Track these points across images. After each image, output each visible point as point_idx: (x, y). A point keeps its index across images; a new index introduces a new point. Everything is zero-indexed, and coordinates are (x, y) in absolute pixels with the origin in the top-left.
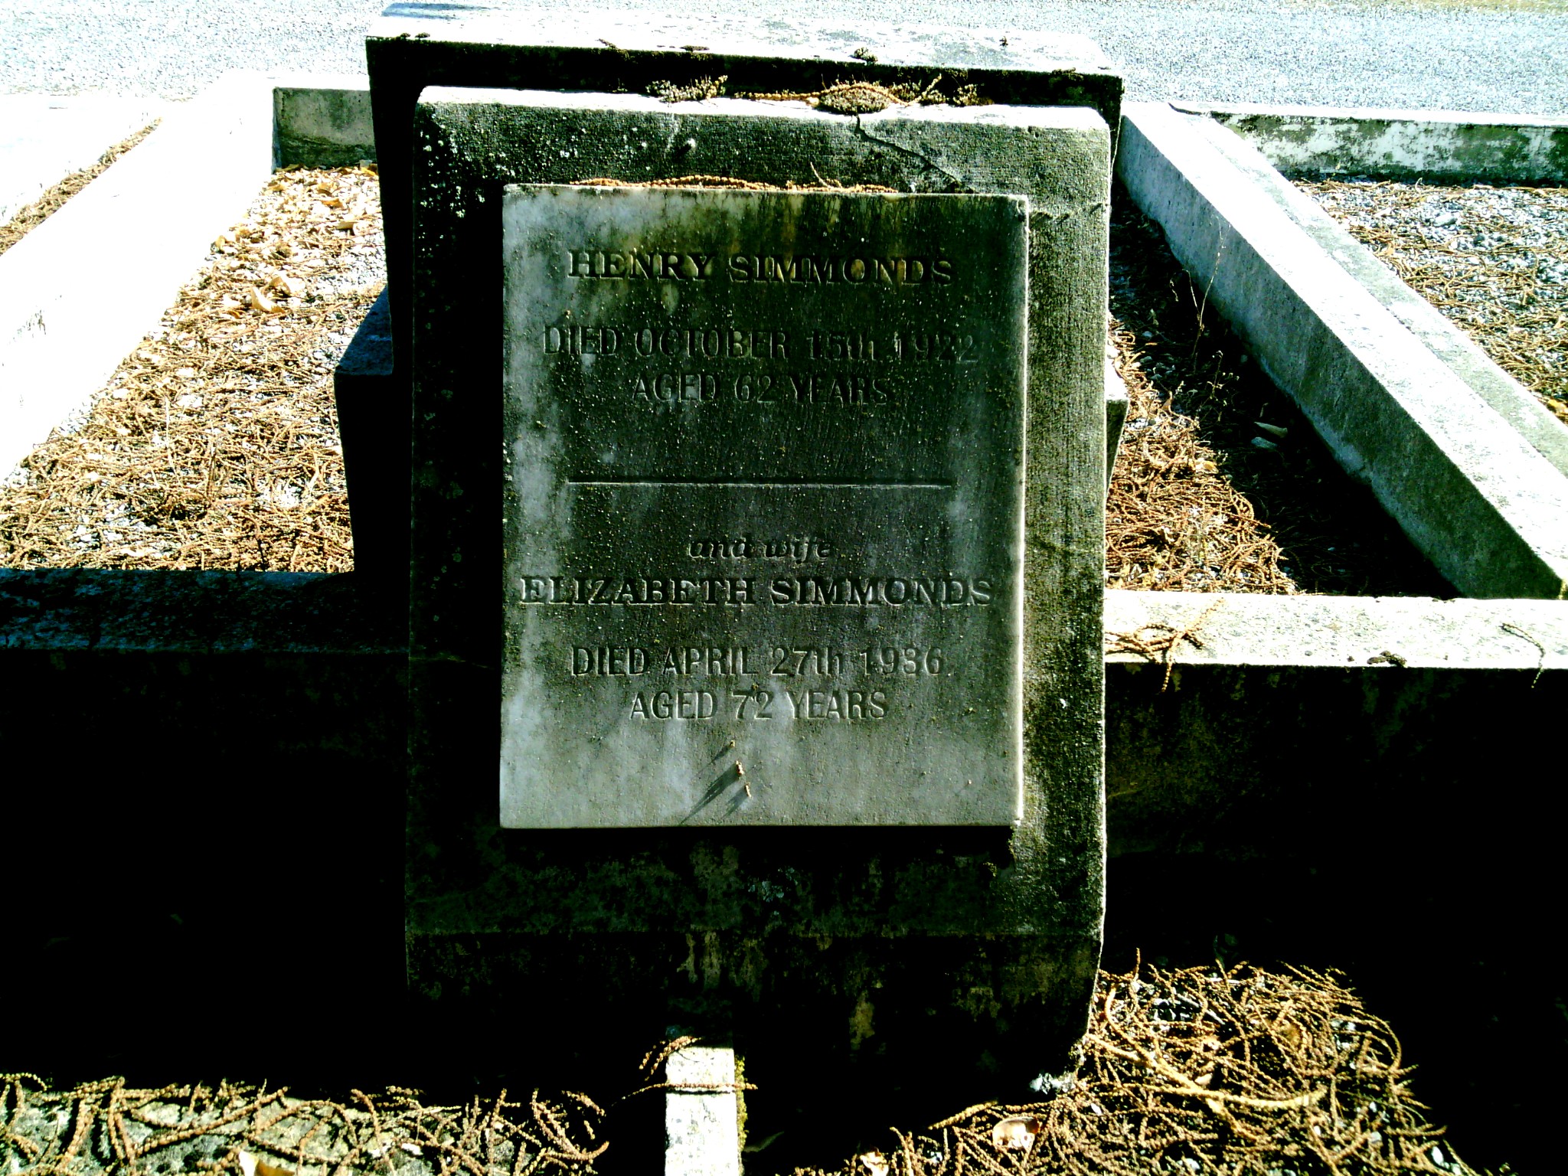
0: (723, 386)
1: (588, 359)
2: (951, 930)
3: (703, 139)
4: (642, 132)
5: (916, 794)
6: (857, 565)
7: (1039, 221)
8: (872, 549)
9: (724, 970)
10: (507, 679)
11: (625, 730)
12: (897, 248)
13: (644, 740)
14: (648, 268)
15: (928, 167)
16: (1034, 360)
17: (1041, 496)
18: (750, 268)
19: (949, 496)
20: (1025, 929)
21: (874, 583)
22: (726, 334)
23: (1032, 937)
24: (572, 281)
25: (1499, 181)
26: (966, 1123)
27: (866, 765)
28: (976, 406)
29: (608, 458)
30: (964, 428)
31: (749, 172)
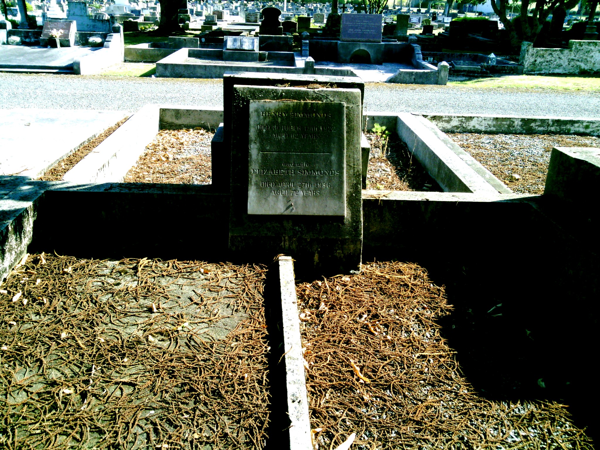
0: (289, 136)
1: (264, 130)
2: (333, 237)
3: (285, 93)
4: (275, 92)
5: (326, 209)
6: (314, 168)
7: (347, 108)
8: (317, 165)
9: (289, 245)
10: (249, 187)
11: (271, 197)
12: (321, 112)
13: (275, 199)
14: (276, 115)
15: (327, 98)
16: (347, 132)
17: (349, 157)
18: (294, 115)
19: (331, 156)
20: (347, 237)
21: (317, 171)
22: (289, 126)
23: (348, 239)
24: (262, 117)
25: (506, 133)
26: (337, 278)
27: (316, 204)
28: (336, 140)
29: (268, 148)
30: (334, 143)
31: (294, 98)
